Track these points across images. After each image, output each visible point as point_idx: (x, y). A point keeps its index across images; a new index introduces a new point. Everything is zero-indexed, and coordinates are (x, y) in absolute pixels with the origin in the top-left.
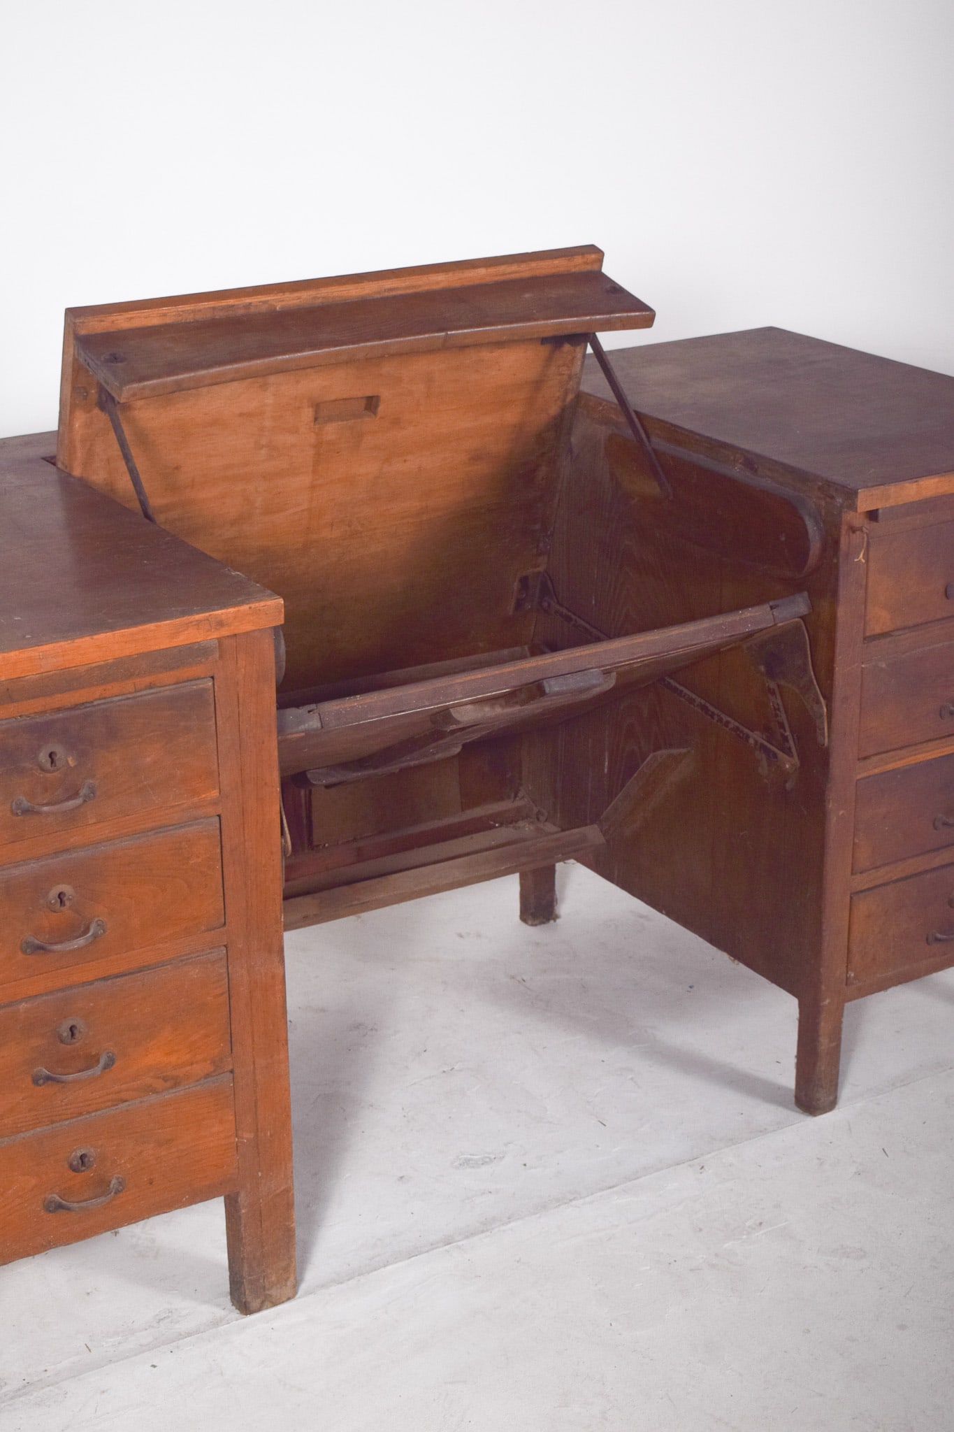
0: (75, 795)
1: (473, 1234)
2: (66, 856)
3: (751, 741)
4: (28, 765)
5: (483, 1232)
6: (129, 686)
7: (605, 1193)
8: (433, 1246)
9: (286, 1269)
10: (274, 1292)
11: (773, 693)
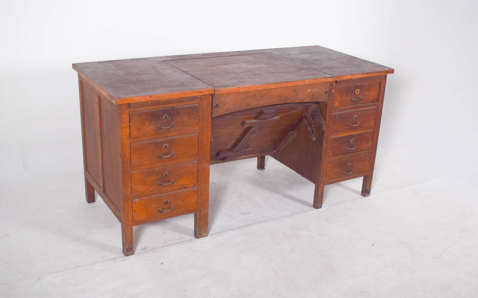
0: (170, 126)
1: (245, 227)
2: (167, 138)
3: (308, 129)
4: (161, 119)
5: (247, 226)
6: (182, 104)
7: (272, 221)
8: (236, 228)
9: (206, 230)
10: (203, 234)
11: (313, 124)
